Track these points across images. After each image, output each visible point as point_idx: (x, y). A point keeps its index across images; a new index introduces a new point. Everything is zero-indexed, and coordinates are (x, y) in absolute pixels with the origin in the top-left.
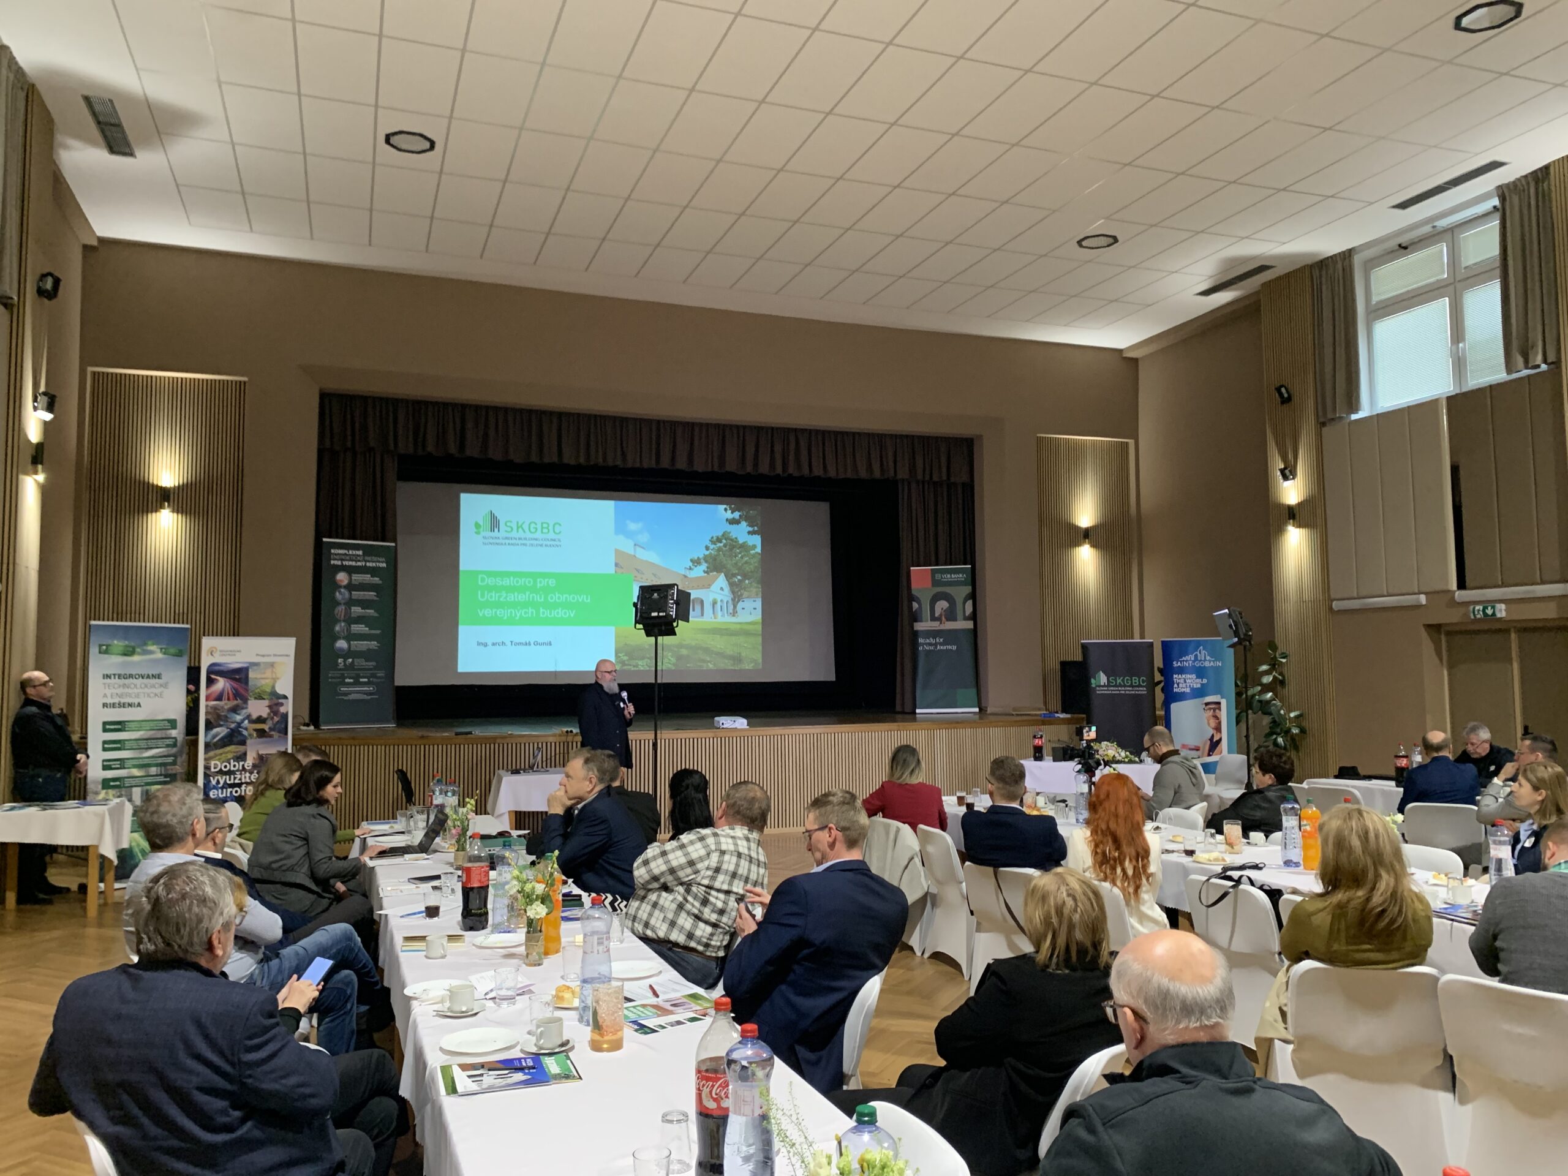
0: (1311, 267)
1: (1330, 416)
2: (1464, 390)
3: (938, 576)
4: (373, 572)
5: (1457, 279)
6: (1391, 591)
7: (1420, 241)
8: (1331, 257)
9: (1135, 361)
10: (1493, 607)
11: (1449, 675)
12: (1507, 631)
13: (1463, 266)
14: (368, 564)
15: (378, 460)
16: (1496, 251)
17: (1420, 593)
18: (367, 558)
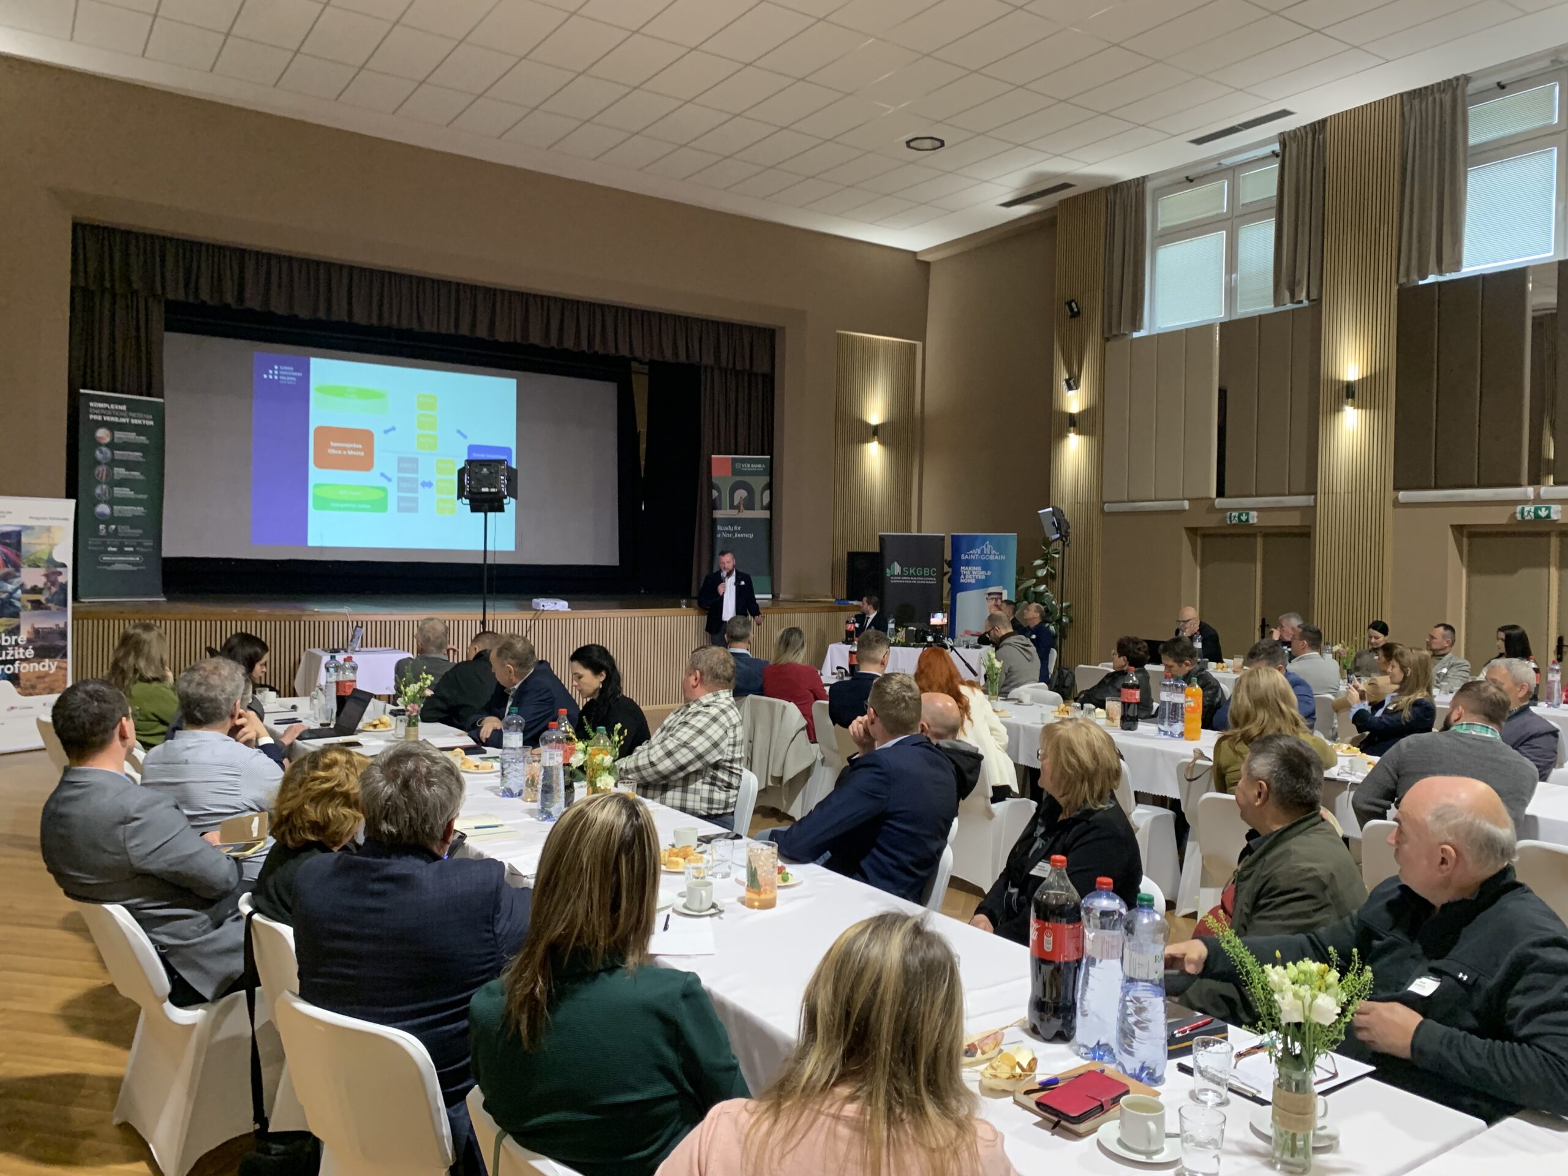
0: (1107, 189)
1: (1114, 332)
2: (1234, 317)
3: (738, 466)
4: (139, 430)
5: (1235, 214)
6: (1159, 497)
7: (1204, 176)
8: (1126, 182)
9: (927, 264)
10: (1247, 514)
11: (1201, 573)
12: (1254, 535)
13: (1241, 202)
14: (133, 421)
15: (142, 306)
16: (1273, 192)
17: (1184, 499)
18: (131, 414)
